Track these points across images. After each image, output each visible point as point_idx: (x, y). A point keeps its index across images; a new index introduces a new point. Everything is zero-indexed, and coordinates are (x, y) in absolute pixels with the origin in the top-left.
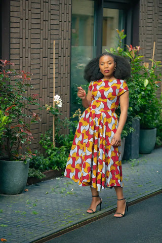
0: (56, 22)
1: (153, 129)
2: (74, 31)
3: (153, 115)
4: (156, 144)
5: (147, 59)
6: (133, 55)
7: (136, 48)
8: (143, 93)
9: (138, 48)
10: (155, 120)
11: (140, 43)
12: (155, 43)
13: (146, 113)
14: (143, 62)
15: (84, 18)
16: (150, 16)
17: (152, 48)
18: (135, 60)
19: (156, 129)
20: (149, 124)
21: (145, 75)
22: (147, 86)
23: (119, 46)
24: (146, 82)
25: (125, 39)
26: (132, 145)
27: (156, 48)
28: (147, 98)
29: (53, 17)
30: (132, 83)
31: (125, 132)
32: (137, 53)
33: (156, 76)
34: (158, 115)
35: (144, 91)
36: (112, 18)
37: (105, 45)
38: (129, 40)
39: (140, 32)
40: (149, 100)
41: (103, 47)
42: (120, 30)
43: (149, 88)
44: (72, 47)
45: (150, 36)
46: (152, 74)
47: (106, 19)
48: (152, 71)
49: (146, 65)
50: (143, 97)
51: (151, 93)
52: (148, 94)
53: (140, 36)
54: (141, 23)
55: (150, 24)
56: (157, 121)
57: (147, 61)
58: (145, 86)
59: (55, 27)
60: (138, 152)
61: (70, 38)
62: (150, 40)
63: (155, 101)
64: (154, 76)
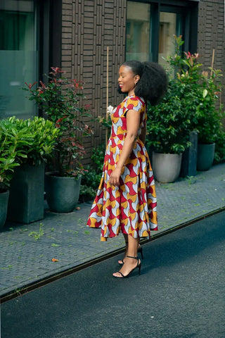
0: (109, 27)
1: (212, 143)
2: (129, 36)
3: (212, 128)
4: (215, 160)
5: (205, 68)
6: (192, 63)
7: (194, 56)
8: (201, 104)
9: (197, 55)
10: (214, 134)
11: (199, 50)
12: (214, 50)
13: (204, 127)
14: (202, 71)
15: (139, 24)
16: (210, 21)
17: (212, 56)
18: (193, 69)
19: (214, 144)
20: (207, 138)
21: (204, 85)
22: (206, 97)
23: (176, 52)
24: (205, 93)
25: (183, 45)
26: (190, 162)
27: (215, 56)
28: (206, 110)
29: (107, 21)
30: (190, 94)
31: (182, 146)
32: (195, 61)
33: (216, 86)
34: (217, 128)
35: (203, 102)
36: (168, 24)
37: (162, 52)
38: (187, 47)
39: (199, 38)
40: (207, 112)
41: (160, 55)
42: (177, 36)
43: (208, 99)
44: (127, 53)
45: (209, 43)
46: (211, 85)
47: (162, 25)
48: (211, 81)
49: (205, 74)
50: (201, 109)
51: (210, 104)
52: (207, 106)
53: (199, 43)
54: (200, 28)
55: (209, 30)
56: (215, 135)
57: (205, 70)
58: (204, 96)
59: (108, 32)
60: (195, 168)
61: (124, 44)
62: (209, 47)
63: (214, 113)
64: (214, 86)
